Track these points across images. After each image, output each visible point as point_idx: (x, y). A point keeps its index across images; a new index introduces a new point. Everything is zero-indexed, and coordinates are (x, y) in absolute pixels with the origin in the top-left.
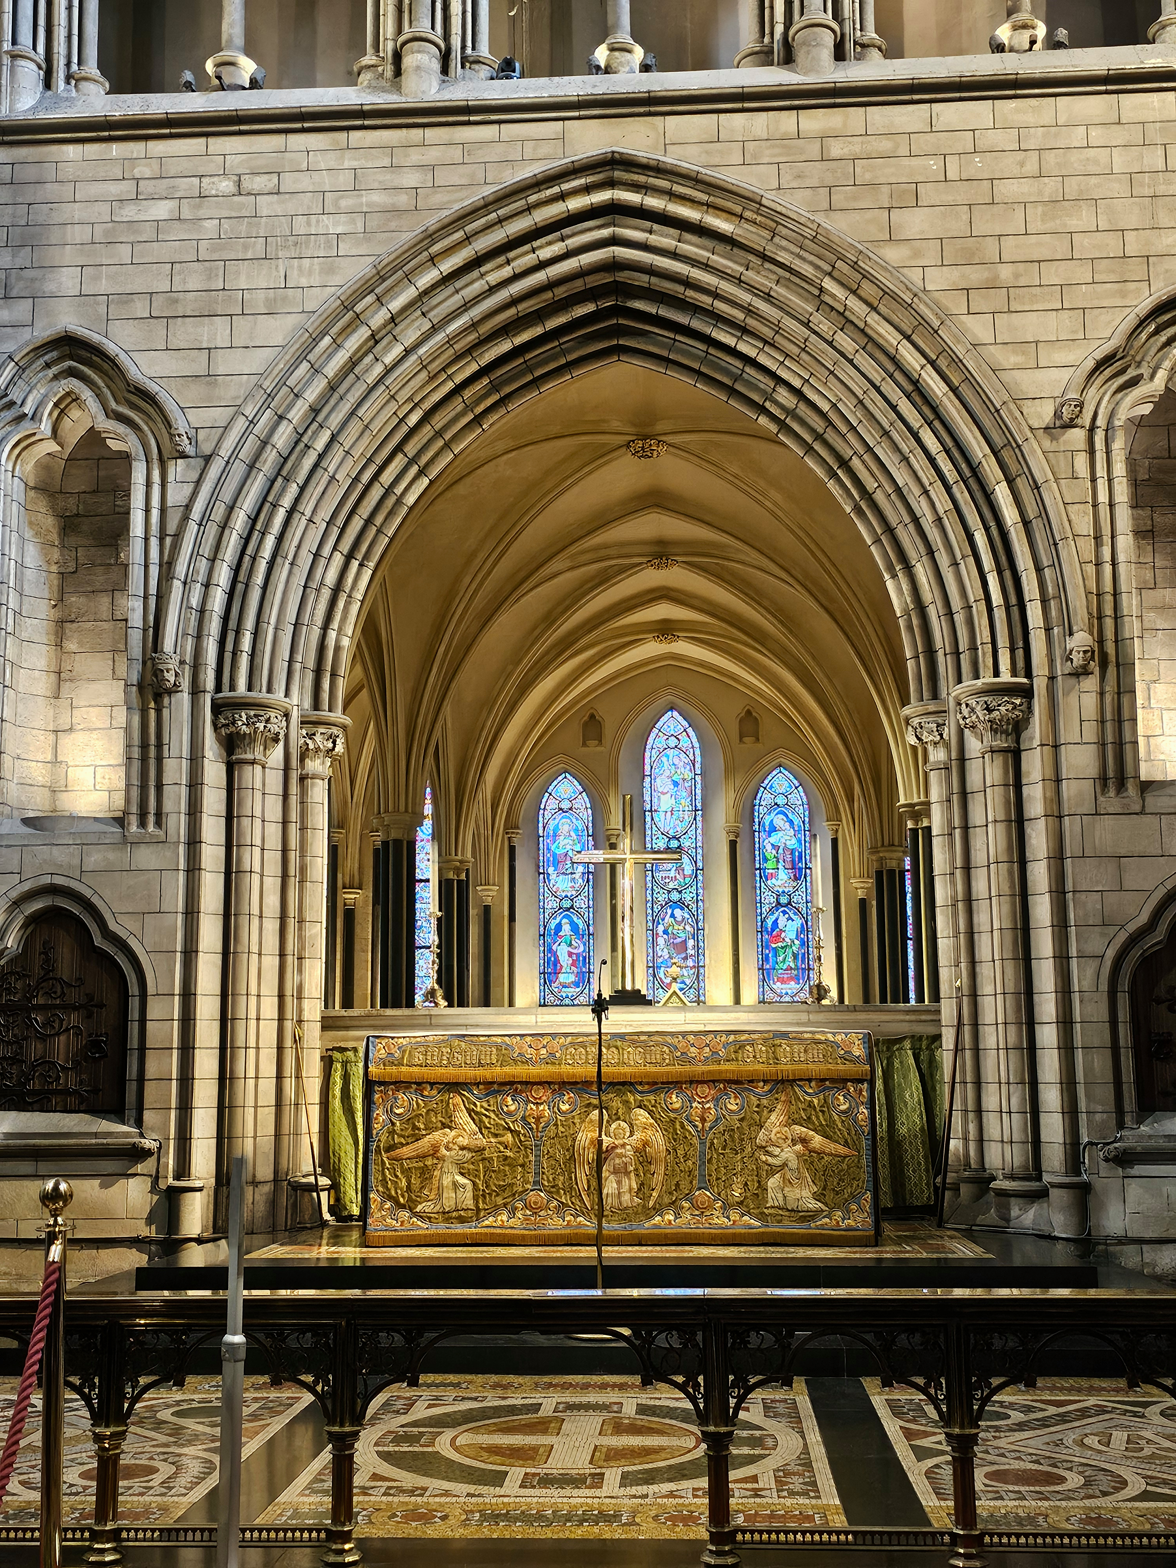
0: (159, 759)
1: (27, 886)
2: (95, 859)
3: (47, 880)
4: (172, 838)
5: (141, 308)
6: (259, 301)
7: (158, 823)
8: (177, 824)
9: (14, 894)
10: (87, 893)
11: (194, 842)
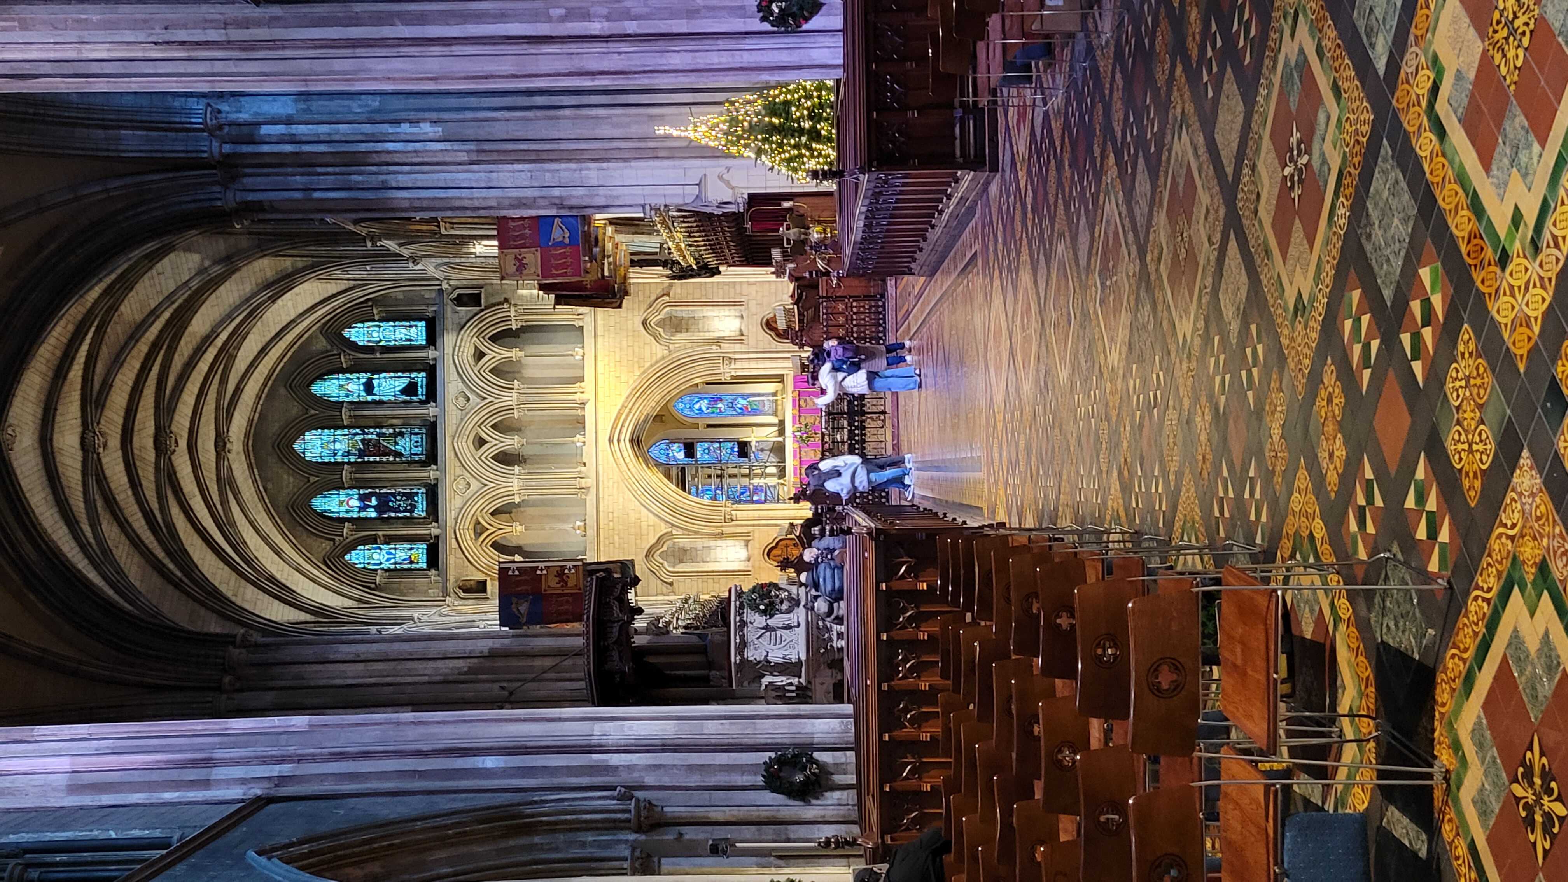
0: (735, 533)
2: (757, 545)
3: (761, 555)
5: (639, 541)
6: (637, 516)
7: (748, 533)
8: (750, 529)
10: (764, 546)
11: (753, 525)
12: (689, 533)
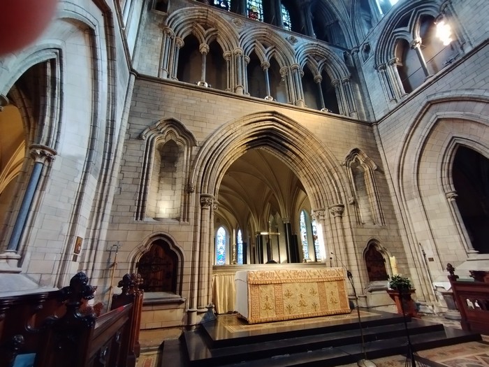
0: (188, 207)
1: (154, 234)
2: (172, 228)
3: (160, 233)
4: (191, 224)
6: (212, 121)
7: (188, 221)
8: (192, 221)
9: (151, 236)
10: (170, 236)
11: (196, 225)
12: (193, 161)
